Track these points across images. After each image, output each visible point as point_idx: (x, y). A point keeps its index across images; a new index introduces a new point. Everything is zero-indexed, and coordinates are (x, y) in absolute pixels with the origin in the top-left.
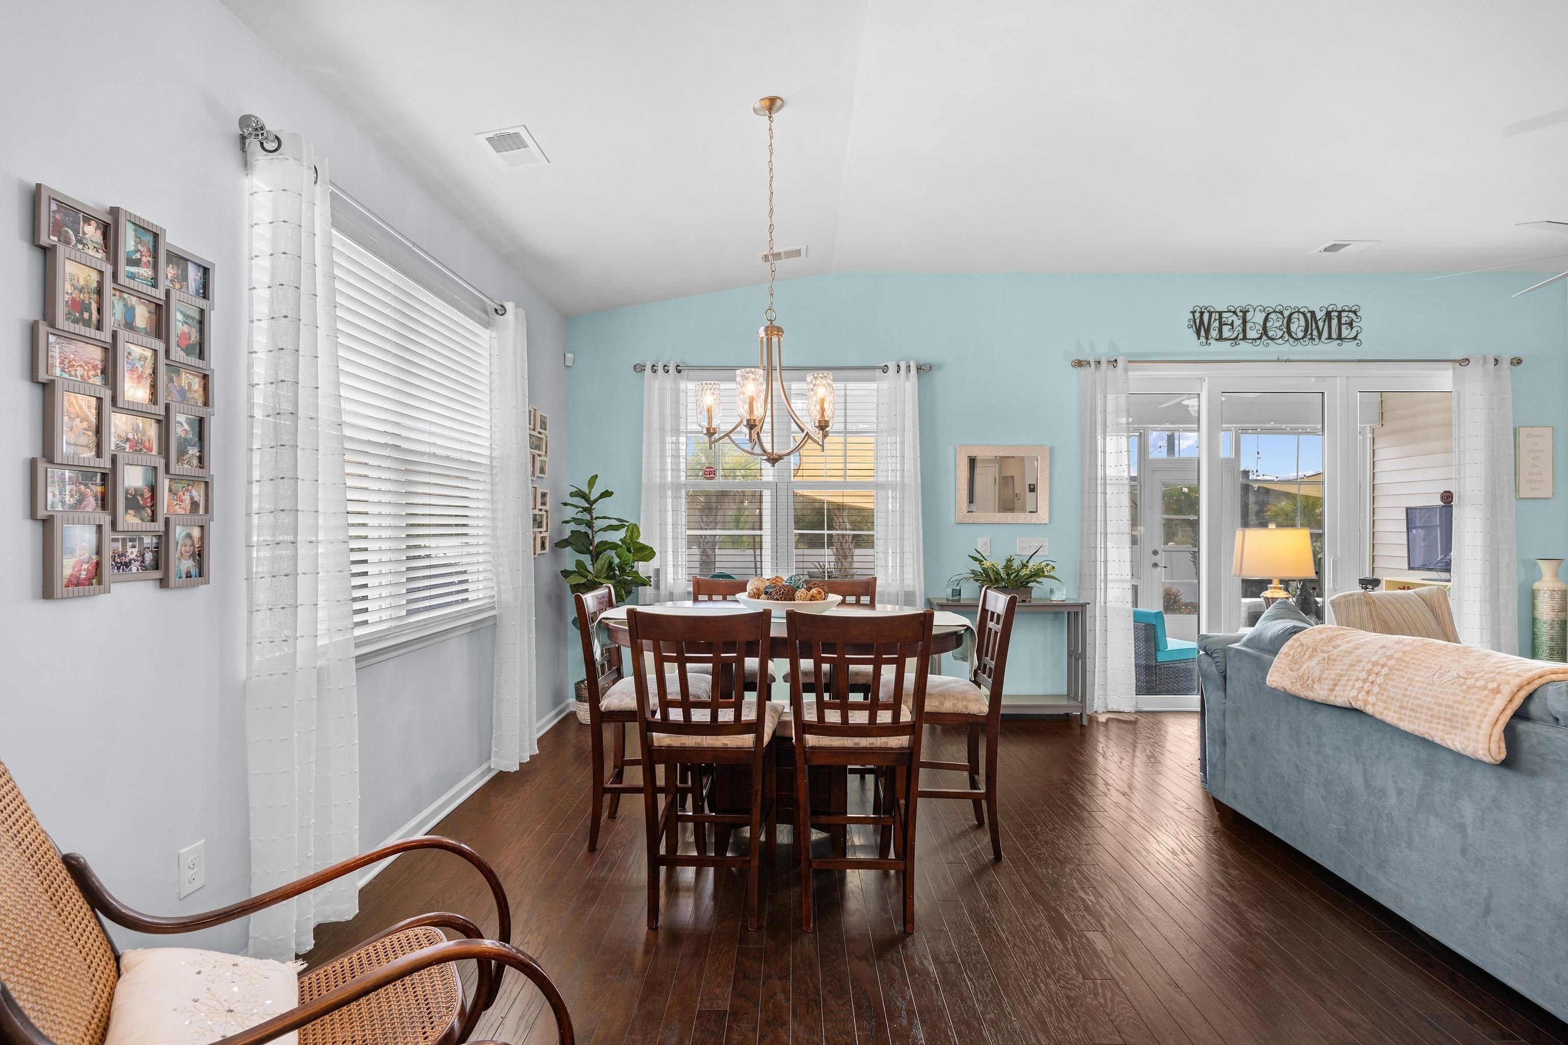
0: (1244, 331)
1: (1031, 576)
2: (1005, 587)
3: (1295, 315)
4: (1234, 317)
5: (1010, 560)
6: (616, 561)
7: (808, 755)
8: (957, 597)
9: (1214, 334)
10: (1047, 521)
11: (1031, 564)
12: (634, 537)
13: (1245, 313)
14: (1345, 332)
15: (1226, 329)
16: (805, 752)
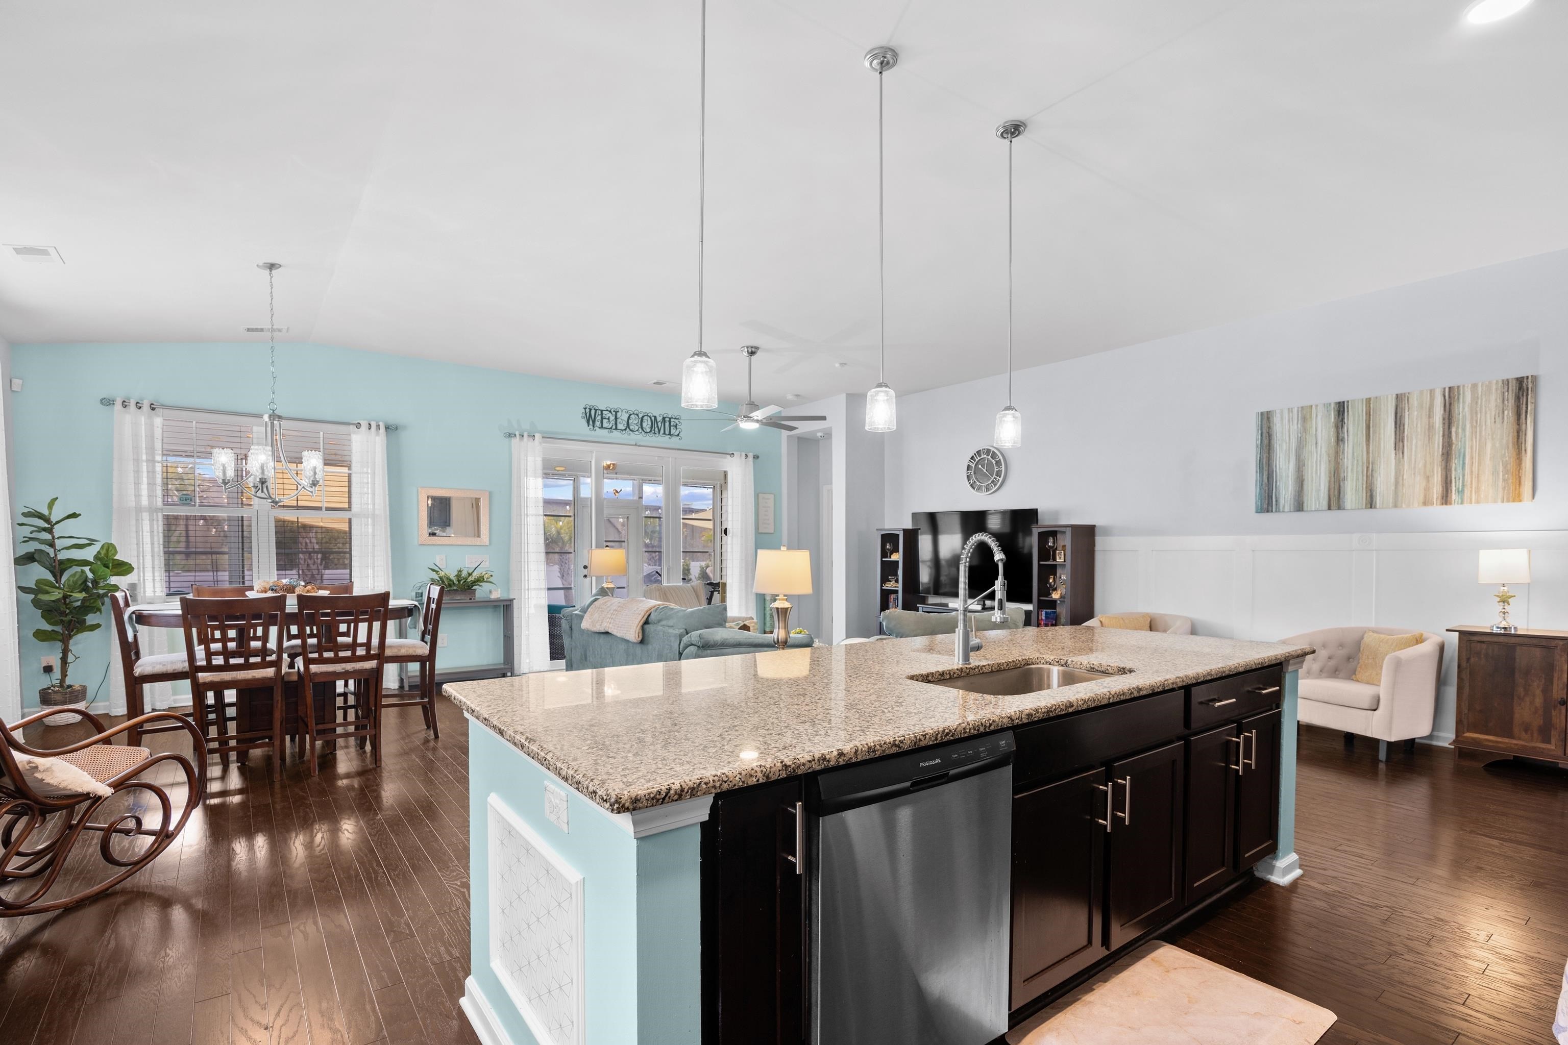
0: (616, 424)
1: (475, 582)
2: (456, 590)
3: (645, 418)
4: (610, 415)
5: (460, 571)
6: (90, 575)
7: (312, 677)
8: (420, 598)
9: (598, 424)
10: (487, 543)
11: (474, 574)
12: (110, 554)
13: (616, 412)
14: (673, 431)
15: (605, 421)
16: (310, 676)
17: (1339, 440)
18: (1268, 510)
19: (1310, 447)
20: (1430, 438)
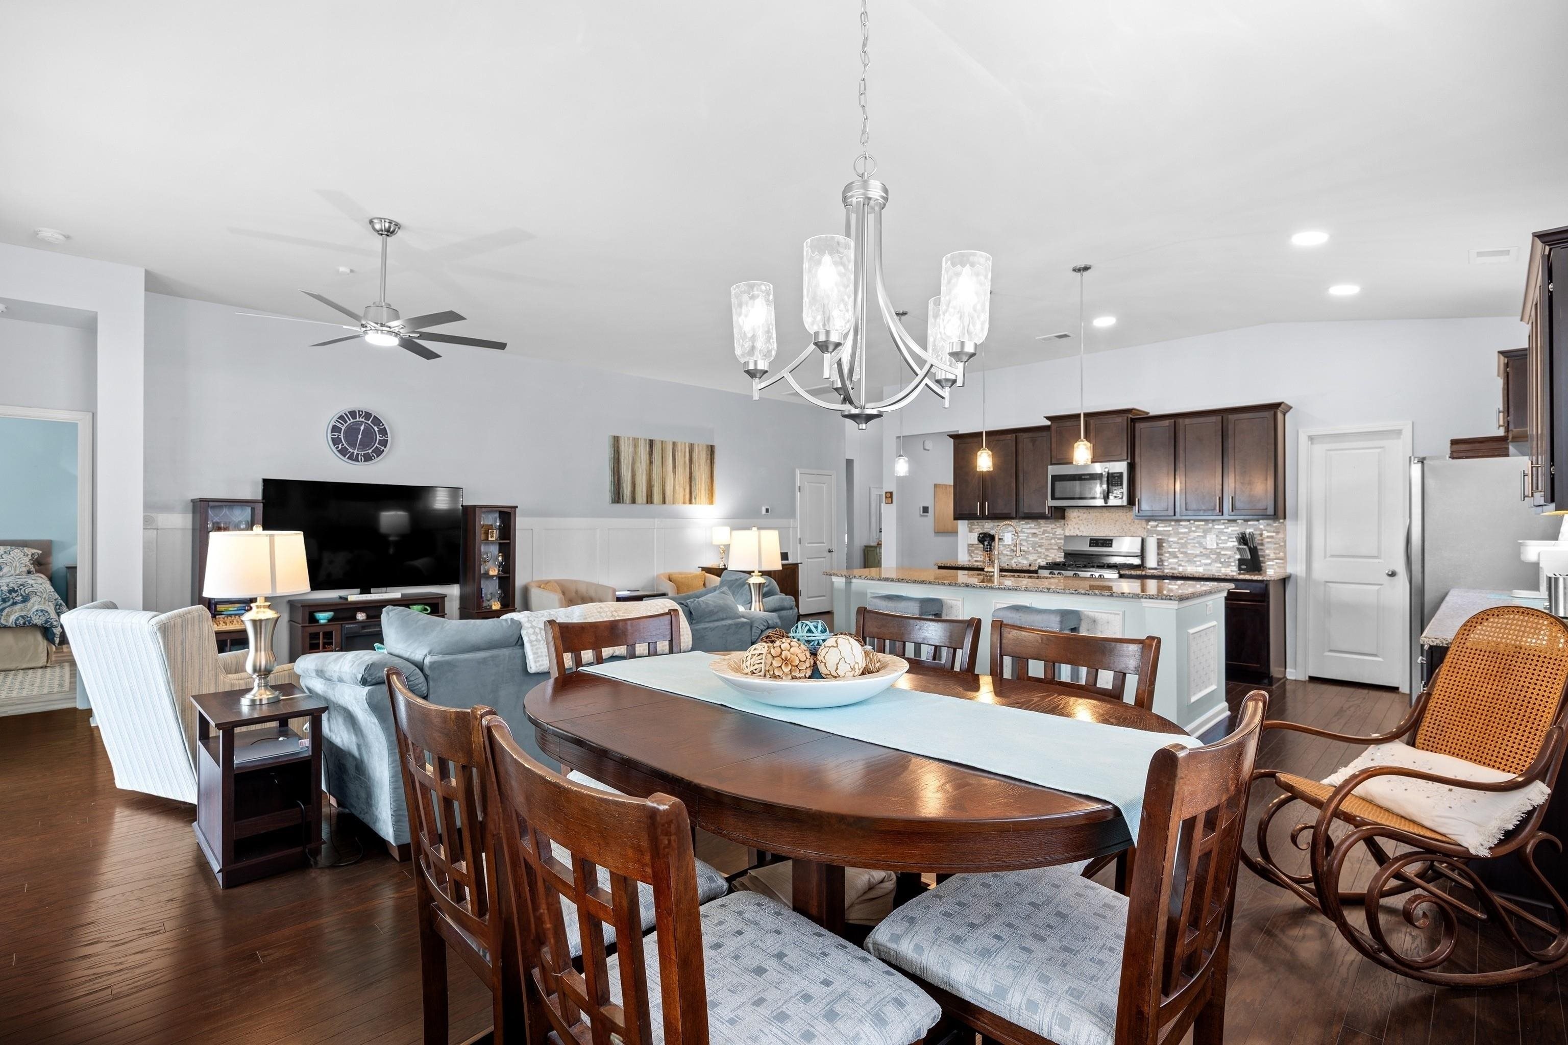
17: (651, 463)
18: (618, 502)
19: (638, 464)
20: (685, 469)
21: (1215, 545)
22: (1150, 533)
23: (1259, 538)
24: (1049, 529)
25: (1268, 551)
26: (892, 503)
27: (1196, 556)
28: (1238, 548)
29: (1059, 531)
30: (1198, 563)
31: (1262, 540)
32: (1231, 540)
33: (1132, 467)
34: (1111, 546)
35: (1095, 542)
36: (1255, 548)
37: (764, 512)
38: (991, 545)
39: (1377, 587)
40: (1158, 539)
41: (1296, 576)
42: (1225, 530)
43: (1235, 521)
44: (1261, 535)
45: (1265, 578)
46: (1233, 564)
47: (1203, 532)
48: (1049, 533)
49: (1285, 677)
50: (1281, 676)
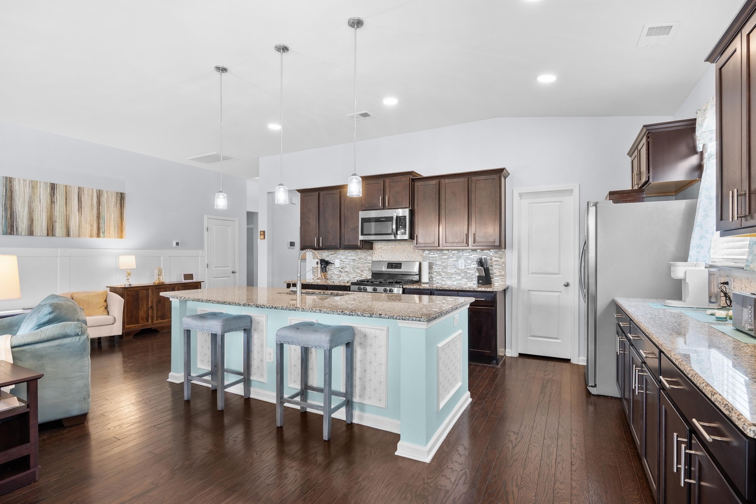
17: (52, 202)
18: (11, 233)
19: (36, 203)
21: (464, 266)
22: (425, 259)
23: (489, 261)
24: (363, 256)
25: (495, 271)
26: (264, 238)
27: (452, 274)
28: (477, 269)
29: (369, 258)
30: (454, 279)
31: (492, 263)
32: (473, 263)
33: (412, 213)
34: (401, 268)
35: (391, 265)
36: (488, 268)
37: (174, 244)
38: (326, 268)
39: (558, 294)
40: (429, 263)
41: (512, 287)
42: (470, 257)
43: (475, 250)
44: (491, 260)
45: (494, 290)
46: (474, 279)
47: (457, 258)
48: (363, 259)
49: (505, 355)
50: (503, 355)
